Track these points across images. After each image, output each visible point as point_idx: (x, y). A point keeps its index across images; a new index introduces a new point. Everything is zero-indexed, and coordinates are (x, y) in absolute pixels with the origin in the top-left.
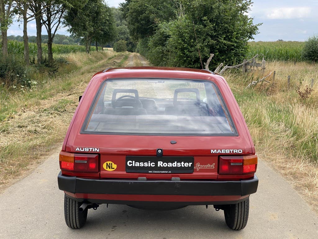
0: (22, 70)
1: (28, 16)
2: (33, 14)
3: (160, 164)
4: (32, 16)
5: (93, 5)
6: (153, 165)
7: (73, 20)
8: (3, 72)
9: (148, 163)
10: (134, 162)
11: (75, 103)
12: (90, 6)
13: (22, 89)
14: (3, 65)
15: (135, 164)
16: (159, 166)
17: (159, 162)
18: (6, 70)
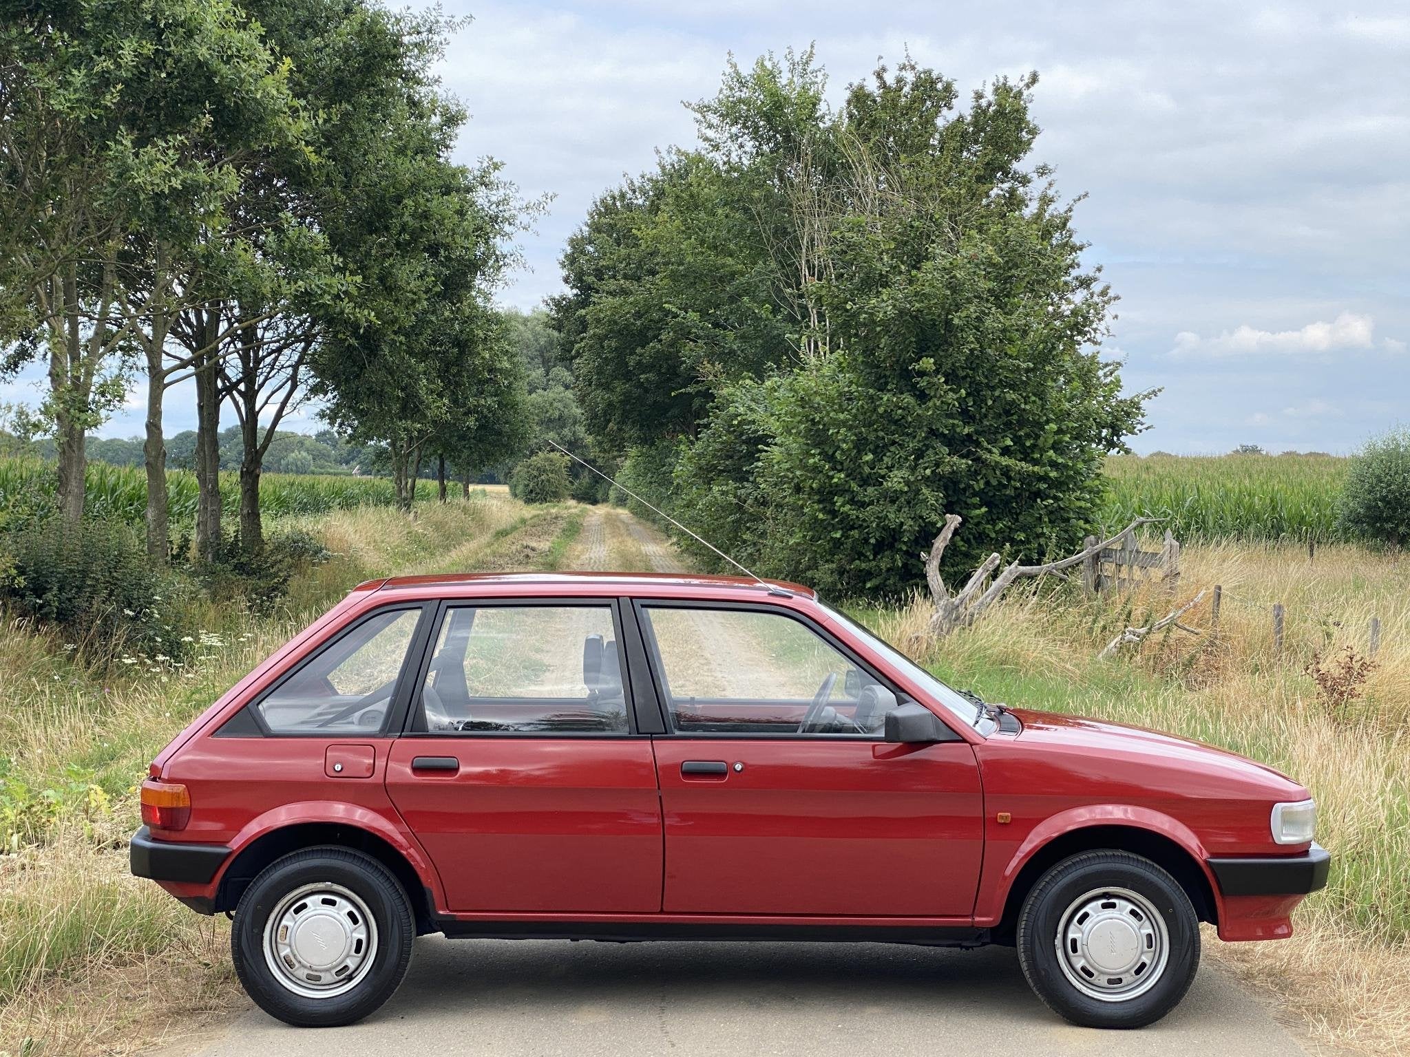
0: (147, 589)
1: (167, 363)
2: (186, 354)
4: (184, 364)
5: (447, 314)
7: (358, 376)
8: (69, 600)
12: (434, 319)
13: (158, 670)
14: (71, 571)
18: (80, 588)
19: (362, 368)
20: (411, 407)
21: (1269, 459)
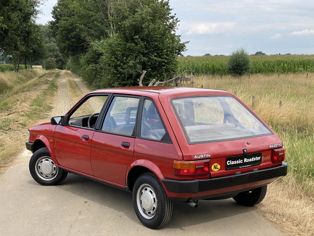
3: (246, 160)
6: (242, 161)
9: (239, 160)
10: (231, 161)
11: (18, 121)
12: (21, 27)
15: (231, 163)
16: (245, 162)
17: (245, 159)
19: (4, 38)
20: (16, 48)
21: (212, 57)
